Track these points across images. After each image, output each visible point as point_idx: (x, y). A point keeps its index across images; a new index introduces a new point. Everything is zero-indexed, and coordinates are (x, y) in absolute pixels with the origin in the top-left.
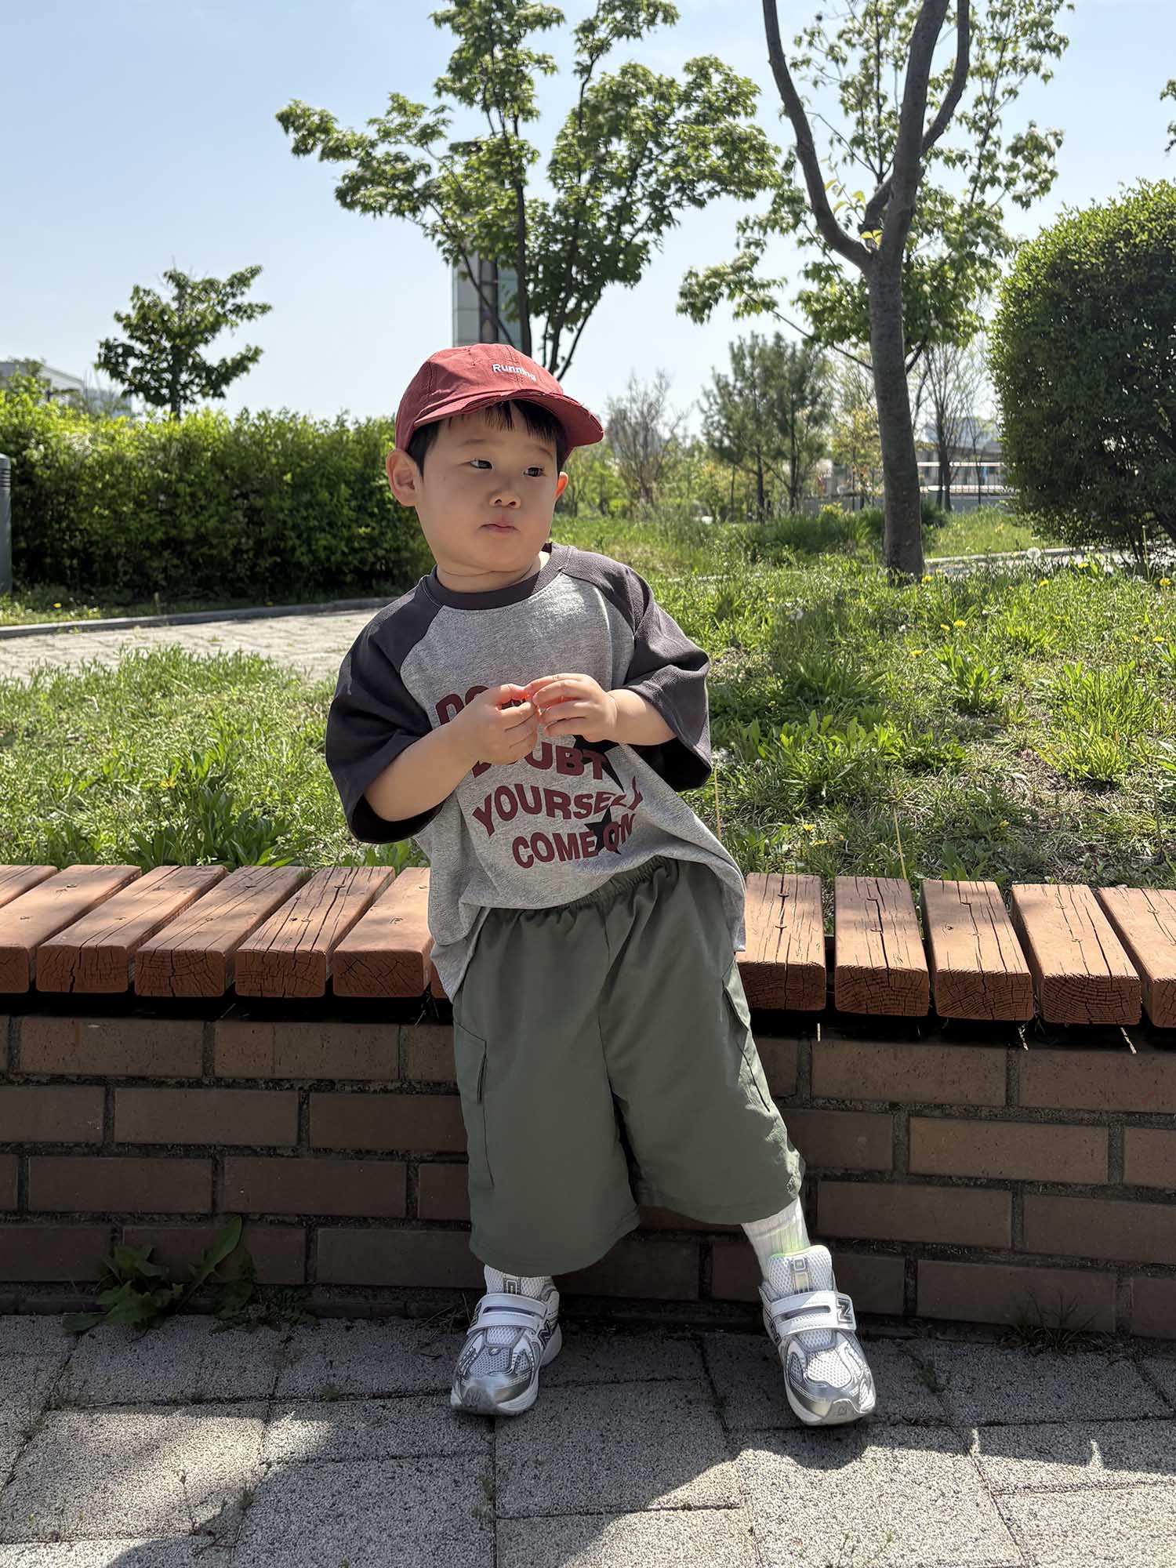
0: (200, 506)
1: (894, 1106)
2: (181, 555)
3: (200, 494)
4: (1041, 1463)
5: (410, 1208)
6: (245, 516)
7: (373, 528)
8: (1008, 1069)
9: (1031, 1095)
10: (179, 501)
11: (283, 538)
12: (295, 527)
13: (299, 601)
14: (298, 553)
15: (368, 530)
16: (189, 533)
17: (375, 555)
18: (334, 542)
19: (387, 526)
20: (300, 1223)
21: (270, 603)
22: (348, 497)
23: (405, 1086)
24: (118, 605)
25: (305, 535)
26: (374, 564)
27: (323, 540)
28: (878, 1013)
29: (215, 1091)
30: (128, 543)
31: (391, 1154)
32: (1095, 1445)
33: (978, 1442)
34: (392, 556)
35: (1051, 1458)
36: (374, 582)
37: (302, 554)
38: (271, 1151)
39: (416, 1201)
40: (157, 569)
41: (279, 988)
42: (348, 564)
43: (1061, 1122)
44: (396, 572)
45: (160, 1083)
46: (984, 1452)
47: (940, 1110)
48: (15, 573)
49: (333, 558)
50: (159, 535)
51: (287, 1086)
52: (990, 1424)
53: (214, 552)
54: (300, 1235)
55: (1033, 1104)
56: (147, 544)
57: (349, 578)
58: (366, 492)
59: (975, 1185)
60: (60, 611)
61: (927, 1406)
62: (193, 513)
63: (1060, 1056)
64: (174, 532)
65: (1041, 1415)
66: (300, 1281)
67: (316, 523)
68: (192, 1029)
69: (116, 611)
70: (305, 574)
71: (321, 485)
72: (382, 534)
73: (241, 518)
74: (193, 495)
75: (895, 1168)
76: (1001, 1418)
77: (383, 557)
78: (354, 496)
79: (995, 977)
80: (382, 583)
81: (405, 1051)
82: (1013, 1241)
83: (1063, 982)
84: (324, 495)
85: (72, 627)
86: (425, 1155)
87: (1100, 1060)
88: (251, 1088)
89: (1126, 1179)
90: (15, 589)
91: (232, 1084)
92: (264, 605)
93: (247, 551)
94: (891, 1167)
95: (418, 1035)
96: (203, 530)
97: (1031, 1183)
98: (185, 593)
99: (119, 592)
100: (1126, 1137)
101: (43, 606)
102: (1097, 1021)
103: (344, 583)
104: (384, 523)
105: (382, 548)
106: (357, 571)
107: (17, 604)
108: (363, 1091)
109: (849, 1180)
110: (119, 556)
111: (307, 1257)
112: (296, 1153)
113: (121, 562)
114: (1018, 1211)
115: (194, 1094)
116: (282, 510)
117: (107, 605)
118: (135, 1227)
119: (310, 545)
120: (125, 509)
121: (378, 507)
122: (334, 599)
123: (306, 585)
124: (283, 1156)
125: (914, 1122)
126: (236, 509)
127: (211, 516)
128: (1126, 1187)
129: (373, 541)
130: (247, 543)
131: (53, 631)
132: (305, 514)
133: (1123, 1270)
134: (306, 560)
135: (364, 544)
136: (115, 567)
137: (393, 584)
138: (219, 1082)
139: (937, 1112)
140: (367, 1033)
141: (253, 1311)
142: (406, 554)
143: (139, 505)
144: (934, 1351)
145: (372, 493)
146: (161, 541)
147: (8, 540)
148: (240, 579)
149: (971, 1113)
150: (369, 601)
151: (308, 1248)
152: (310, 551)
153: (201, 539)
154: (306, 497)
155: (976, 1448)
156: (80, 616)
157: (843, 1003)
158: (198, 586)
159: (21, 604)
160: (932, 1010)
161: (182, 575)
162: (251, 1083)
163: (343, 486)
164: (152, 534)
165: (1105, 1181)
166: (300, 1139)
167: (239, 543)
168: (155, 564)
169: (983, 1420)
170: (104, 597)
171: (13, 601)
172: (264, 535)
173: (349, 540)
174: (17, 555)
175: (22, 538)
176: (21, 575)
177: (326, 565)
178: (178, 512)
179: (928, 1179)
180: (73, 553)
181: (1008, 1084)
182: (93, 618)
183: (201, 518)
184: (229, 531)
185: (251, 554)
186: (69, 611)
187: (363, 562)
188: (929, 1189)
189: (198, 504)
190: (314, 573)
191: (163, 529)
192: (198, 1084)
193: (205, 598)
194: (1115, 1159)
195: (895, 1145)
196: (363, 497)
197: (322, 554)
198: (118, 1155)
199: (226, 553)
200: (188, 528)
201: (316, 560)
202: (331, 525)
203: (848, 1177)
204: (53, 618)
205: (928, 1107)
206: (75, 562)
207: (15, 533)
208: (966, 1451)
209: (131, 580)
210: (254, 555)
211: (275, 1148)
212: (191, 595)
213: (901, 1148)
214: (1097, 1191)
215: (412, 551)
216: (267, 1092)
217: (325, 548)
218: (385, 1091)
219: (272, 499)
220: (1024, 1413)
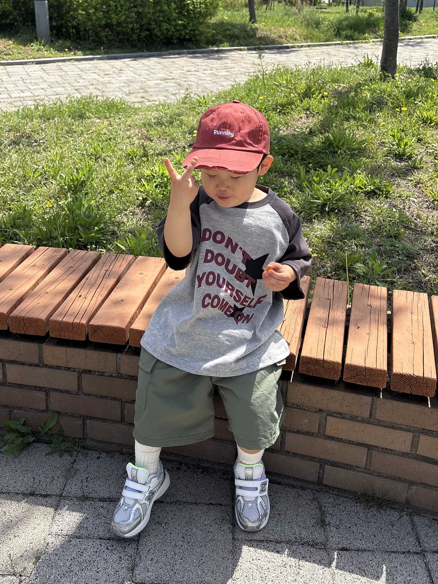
0: (119, 11)
1: (320, 410)
2: (112, 30)
3: (119, 6)
4: (360, 577)
5: (122, 417)
6: (135, 15)
7: (184, 21)
8: (372, 404)
9: (380, 415)
10: (111, 8)
11: (150, 24)
12: (154, 20)
13: (156, 50)
14: (156, 31)
15: (183, 22)
16: (114, 21)
17: (186, 33)
18: (169, 27)
19: (190, 21)
20: (80, 417)
21: (145, 51)
22: (175, 8)
23: (119, 375)
24: (90, 49)
25: (158, 23)
26: (185, 36)
27: (165, 26)
28: (318, 376)
29: (44, 369)
30: (93, 25)
31: (115, 399)
32: (385, 567)
33: (335, 561)
34: (192, 33)
35: (364, 574)
36: (185, 43)
37: (157, 31)
38: (68, 392)
39: (125, 416)
40: (103, 36)
41: (66, 336)
42: (175, 35)
43: (393, 427)
44: (193, 39)
45: (23, 364)
46: (337, 567)
47: (341, 416)
48: (51, 35)
49: (169, 33)
50: (104, 22)
51: (73, 370)
52: (343, 549)
53: (124, 29)
54: (80, 422)
55: (381, 419)
56: (100, 26)
57: (175, 41)
58: (182, 6)
59: (352, 443)
60: (67, 52)
61: (318, 536)
62: (116, 13)
63: (395, 403)
64: (109, 21)
65: (365, 547)
66: (82, 437)
67: (162, 19)
68: (34, 346)
69: (88, 53)
70: (159, 39)
71: (164, 3)
72: (188, 23)
73: (134, 16)
74: (115, 6)
75: (319, 432)
76: (348, 546)
77: (188, 33)
78: (177, 8)
79: (370, 370)
80: (188, 43)
81: (119, 363)
82: (366, 465)
83: (402, 376)
84: (166, 8)
85: (71, 59)
86: (128, 400)
87: (414, 408)
88: (59, 369)
89: (418, 453)
90: (52, 41)
91: (51, 367)
92: (143, 51)
93: (137, 29)
94: (317, 432)
95: (124, 359)
96: (120, 20)
97: (376, 447)
98: (114, 45)
99: (90, 44)
100: (420, 438)
101: (61, 49)
102: (414, 393)
103: (173, 43)
104: (189, 19)
105: (188, 30)
106: (178, 38)
107: (51, 49)
108: (103, 375)
109: (299, 433)
110: (89, 29)
111: (84, 429)
112: (77, 394)
113: (91, 31)
114: (369, 455)
115: (37, 369)
116: (149, 13)
117: (85, 50)
118: (18, 411)
119: (160, 28)
120: (90, 11)
121: (187, 12)
122: (170, 50)
123: (159, 44)
124: (73, 394)
125: (329, 418)
126: (132, 12)
127: (123, 15)
128: (417, 455)
129: (185, 26)
130: (136, 26)
131: (64, 61)
132: (158, 15)
133: (412, 483)
134: (159, 34)
135: (181, 27)
136: (88, 33)
137: (193, 44)
138: (46, 366)
139: (339, 416)
140: (103, 354)
141: (63, 446)
142: (197, 32)
143: (96, 9)
144: (327, 500)
145: (184, 6)
146: (104, 25)
147: (48, 22)
148: (134, 40)
149: (354, 418)
150: (182, 51)
151: (84, 426)
152: (160, 30)
153: (119, 24)
154: (159, 8)
155: (334, 564)
156: (75, 54)
157: (302, 370)
158: (119, 42)
159: (53, 49)
160: (341, 378)
161: (113, 39)
162: (58, 368)
163: (173, 4)
164: (101, 21)
165: (409, 452)
166: (79, 389)
167: (134, 26)
168: (103, 34)
169: (340, 546)
170: (84, 46)
171: (50, 47)
172: (143, 23)
173: (176, 26)
174: (52, 28)
175: (54, 21)
176: (54, 36)
177: (167, 36)
178: (110, 13)
179: (332, 438)
180: (73, 27)
181: (371, 410)
182: (79, 55)
183: (119, 15)
184: (130, 21)
185: (138, 30)
186: (71, 52)
187: (180, 35)
188: (333, 442)
189: (118, 10)
190: (162, 39)
191: (105, 19)
192: (38, 365)
193: (122, 48)
194: (415, 444)
195: (319, 424)
196: (181, 8)
197: (165, 32)
198: (9, 386)
199: (128, 30)
200: (114, 20)
201: (163, 34)
202: (169, 20)
203: (299, 432)
204: (65, 55)
205: (335, 413)
206: (74, 30)
207: (51, 19)
208: (329, 565)
209: (94, 39)
210: (140, 30)
211: (69, 391)
212: (116, 46)
213: (322, 426)
214: (404, 455)
215: (199, 31)
216: (65, 371)
217: (166, 29)
218: (111, 376)
219: (145, 9)
220: (358, 544)
